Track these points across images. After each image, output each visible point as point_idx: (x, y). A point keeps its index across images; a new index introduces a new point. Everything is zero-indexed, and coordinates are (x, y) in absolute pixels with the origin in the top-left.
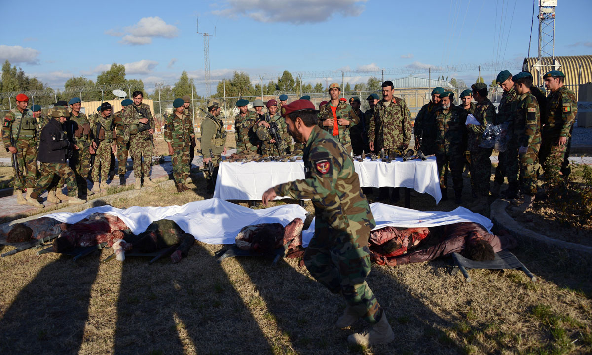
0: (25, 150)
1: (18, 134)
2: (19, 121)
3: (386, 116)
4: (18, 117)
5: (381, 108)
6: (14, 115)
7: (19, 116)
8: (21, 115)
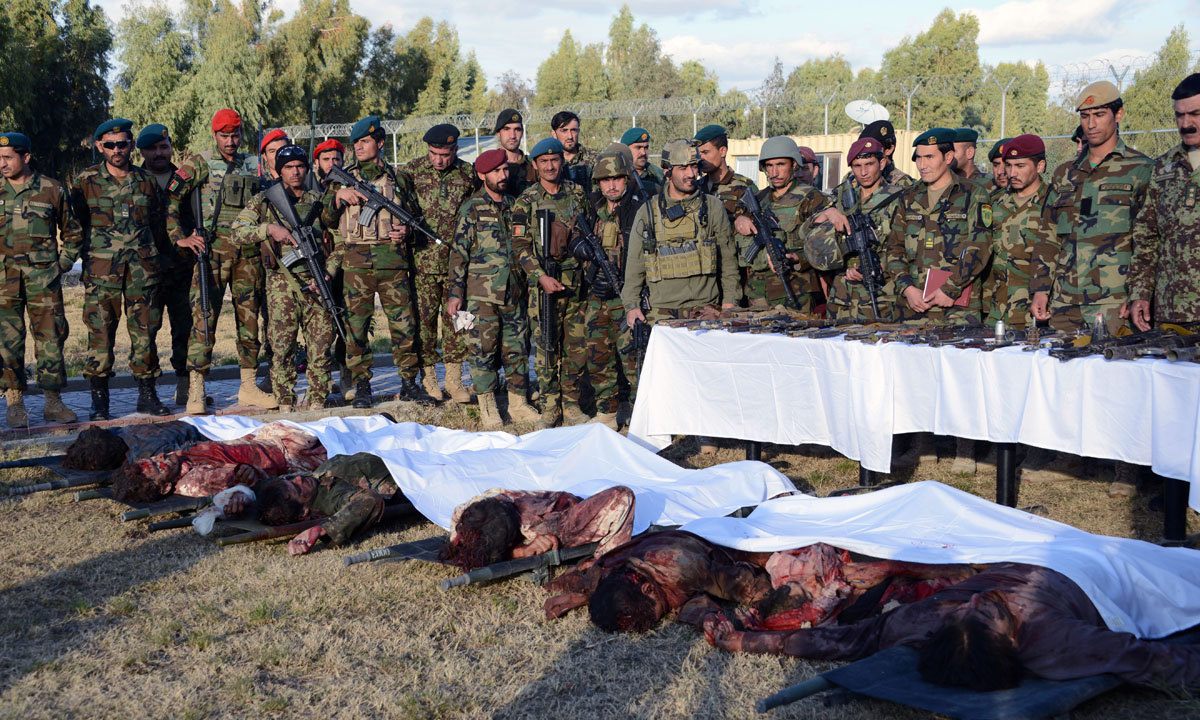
0: (226, 264)
1: (215, 217)
2: (217, 184)
3: (1190, 202)
4: (215, 173)
5: (1171, 176)
6: (206, 166)
7: (219, 169)
8: (225, 166)
